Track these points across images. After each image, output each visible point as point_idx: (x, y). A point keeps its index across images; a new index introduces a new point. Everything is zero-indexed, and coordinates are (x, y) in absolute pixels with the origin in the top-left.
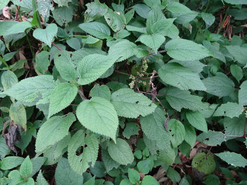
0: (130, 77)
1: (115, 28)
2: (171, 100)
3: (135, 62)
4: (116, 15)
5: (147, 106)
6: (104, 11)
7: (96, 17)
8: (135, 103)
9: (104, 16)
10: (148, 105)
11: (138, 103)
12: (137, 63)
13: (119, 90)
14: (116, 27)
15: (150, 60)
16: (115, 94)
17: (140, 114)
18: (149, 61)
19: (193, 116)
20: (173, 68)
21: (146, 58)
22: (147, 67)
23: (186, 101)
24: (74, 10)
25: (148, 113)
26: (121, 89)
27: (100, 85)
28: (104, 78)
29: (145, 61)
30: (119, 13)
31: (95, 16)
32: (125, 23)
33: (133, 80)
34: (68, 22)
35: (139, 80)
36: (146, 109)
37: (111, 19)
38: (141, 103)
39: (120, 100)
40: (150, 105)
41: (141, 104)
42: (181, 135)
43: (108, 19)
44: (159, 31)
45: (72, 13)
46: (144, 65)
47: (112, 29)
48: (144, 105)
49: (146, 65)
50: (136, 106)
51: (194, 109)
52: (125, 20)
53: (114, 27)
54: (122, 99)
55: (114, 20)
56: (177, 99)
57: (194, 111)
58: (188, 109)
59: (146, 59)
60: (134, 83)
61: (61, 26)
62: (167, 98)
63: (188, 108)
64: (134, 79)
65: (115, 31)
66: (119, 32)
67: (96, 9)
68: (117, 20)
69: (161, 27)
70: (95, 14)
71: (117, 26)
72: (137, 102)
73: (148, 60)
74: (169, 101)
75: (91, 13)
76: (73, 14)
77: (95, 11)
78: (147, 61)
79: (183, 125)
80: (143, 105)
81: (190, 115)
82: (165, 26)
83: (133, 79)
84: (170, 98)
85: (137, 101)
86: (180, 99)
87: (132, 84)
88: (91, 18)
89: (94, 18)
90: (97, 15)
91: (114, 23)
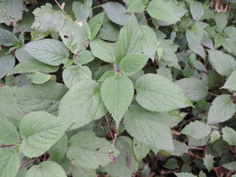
4: (77, 27)
6: (59, 24)
8: (96, 150)
9: (59, 32)
11: (99, 151)
14: (76, 46)
17: (100, 164)
24: (24, 2)
30: (81, 24)
32: (90, 38)
34: (17, 20)
37: (69, 37)
40: (112, 153)
41: (102, 151)
43: (65, 37)
44: (129, 70)
45: (21, 6)
52: (90, 32)
53: (73, 47)
55: (73, 36)
61: (8, 25)
65: (75, 52)
66: (80, 53)
67: (48, 22)
68: (77, 36)
70: (46, 30)
71: (78, 44)
76: (23, 8)
77: (46, 25)
80: (104, 152)
82: (137, 65)
88: (41, 34)
89: (46, 34)
90: (49, 31)
91: (73, 42)
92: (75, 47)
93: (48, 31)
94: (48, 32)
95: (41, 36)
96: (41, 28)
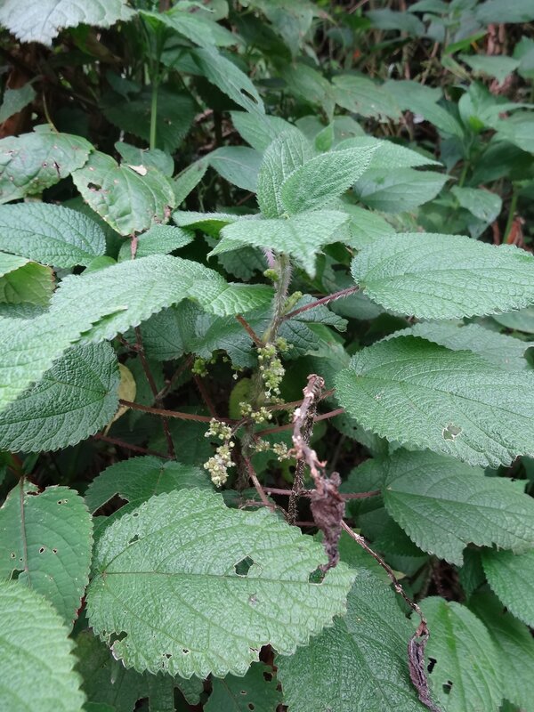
0: (207, 427)
1: (126, 222)
2: (410, 512)
3: (225, 360)
4: (128, 174)
5: (299, 582)
6: (72, 157)
7: (38, 183)
8: (233, 572)
9: (70, 177)
10: (305, 576)
11: (253, 572)
12: (233, 361)
13: (143, 507)
14: (127, 217)
15: (289, 343)
16: (122, 528)
17: (265, 640)
18: (286, 348)
19: (513, 573)
20: (404, 363)
21: (273, 334)
22: (282, 371)
23: (474, 508)
25: (314, 627)
26: (153, 500)
27: (42, 489)
28: (61, 446)
29: (270, 349)
30: (141, 170)
31: (32, 178)
32: (171, 203)
33: (222, 443)
35: (254, 441)
36: (296, 601)
37: (104, 188)
38: (269, 566)
39: (145, 566)
40: (317, 577)
41: (265, 574)
42: (481, 677)
43: (91, 185)
46: (267, 362)
47: (111, 224)
48: (286, 577)
49: (276, 363)
50: (241, 588)
51: (518, 541)
53: (119, 217)
54: (161, 556)
55: (118, 190)
56: (435, 504)
57: (520, 550)
58: (494, 545)
59: (272, 340)
60: (227, 455)
62: (389, 506)
63: (493, 539)
64: (229, 436)
66: (140, 238)
67: (36, 150)
68: (131, 191)
69: (319, 183)
70: (30, 171)
71: (134, 213)
72: (244, 567)
73: (281, 340)
74: (402, 520)
75: (13, 165)
77: (30, 158)
78: (277, 347)
79: (478, 621)
80: (275, 576)
81: (502, 572)
83: (221, 436)
84: (402, 505)
85: (240, 557)
86: (447, 502)
87: (219, 464)
88: (13, 186)
89: (27, 186)
90: (40, 175)
91: (117, 204)
92: (123, 219)
93: (35, 176)
94: (36, 178)
95: (14, 191)
96: (16, 165)
